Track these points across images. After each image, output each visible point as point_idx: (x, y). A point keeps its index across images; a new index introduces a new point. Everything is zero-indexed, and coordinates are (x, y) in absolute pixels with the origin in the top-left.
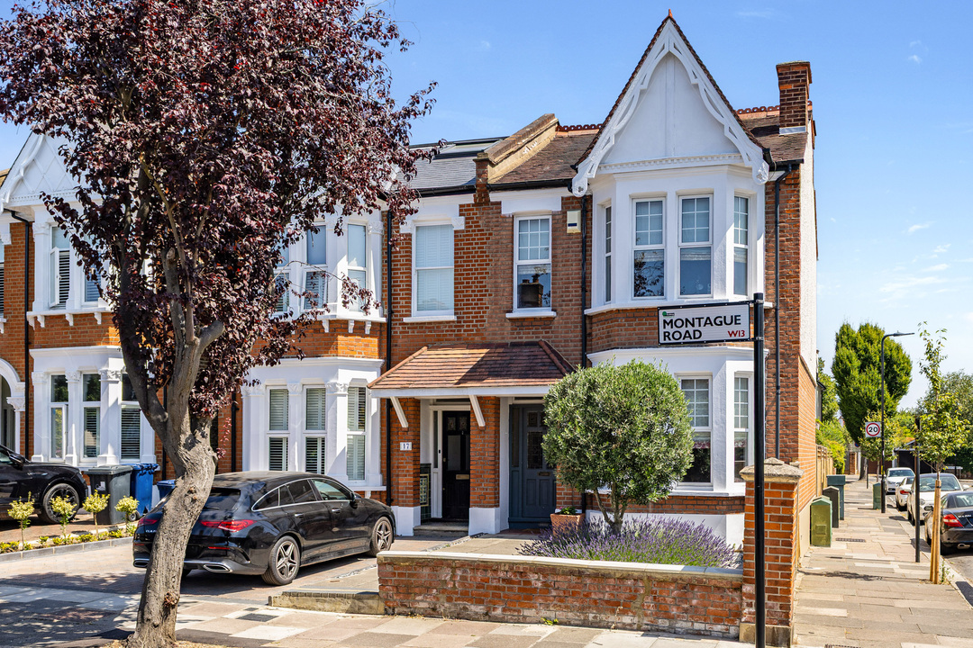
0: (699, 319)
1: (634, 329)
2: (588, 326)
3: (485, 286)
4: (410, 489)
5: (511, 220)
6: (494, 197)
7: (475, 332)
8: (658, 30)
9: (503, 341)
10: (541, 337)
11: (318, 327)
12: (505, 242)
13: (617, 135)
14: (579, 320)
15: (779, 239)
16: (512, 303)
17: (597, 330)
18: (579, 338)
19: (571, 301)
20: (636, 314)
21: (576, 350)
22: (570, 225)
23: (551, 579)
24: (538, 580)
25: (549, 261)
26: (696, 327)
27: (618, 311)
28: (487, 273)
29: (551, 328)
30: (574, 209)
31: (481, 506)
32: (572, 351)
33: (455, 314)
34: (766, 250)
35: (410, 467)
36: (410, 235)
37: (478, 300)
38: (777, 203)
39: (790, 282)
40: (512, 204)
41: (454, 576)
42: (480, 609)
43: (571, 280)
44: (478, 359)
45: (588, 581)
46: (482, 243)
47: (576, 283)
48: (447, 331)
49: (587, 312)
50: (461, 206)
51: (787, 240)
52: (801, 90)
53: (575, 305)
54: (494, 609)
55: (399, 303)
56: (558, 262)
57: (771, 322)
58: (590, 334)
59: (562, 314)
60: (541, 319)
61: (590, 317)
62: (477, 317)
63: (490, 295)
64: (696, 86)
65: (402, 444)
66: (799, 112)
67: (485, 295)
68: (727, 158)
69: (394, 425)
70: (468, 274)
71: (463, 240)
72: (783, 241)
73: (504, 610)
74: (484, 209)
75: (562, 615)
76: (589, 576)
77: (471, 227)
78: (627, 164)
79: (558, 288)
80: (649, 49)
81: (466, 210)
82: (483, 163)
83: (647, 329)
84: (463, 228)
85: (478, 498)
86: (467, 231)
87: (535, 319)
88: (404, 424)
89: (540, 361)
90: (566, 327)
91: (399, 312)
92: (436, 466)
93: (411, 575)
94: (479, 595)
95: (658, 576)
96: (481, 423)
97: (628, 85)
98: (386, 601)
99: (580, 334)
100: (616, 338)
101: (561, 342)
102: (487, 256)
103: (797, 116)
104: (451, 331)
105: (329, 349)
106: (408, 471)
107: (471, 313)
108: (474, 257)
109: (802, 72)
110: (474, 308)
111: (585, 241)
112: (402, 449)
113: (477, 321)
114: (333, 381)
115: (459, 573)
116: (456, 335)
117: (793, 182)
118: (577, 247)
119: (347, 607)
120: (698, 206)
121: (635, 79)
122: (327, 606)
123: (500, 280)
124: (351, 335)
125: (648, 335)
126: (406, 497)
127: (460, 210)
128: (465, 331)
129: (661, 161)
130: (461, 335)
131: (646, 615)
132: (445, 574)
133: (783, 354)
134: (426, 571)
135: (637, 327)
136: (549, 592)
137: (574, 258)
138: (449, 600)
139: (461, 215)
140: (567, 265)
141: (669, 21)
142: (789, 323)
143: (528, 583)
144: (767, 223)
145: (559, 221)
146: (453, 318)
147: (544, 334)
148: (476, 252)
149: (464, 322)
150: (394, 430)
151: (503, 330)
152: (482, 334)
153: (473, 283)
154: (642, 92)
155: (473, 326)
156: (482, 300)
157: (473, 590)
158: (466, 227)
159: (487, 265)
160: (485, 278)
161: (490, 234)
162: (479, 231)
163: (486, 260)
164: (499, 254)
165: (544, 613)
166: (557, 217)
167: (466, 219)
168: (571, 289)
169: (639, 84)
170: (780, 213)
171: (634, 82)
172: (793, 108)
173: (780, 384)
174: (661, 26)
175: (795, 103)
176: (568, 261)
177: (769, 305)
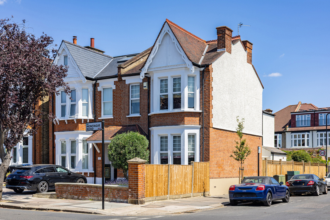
1: (159, 120)
2: (150, 119)
3: (121, 107)
4: (101, 172)
5: (128, 86)
6: (123, 78)
7: (118, 122)
8: (163, 25)
9: (126, 125)
10: (137, 123)
11: (73, 121)
12: (127, 93)
13: (153, 59)
14: (147, 117)
15: (204, 90)
16: (129, 112)
17: (152, 120)
18: (147, 123)
19: (145, 111)
20: (160, 116)
22: (144, 87)
23: (91, 189)
24: (88, 189)
25: (139, 98)
26: (93, 127)
27: (155, 114)
28: (122, 103)
29: (139, 120)
30: (146, 82)
31: (120, 177)
32: (146, 127)
33: (113, 116)
34: (200, 93)
35: (101, 165)
36: (101, 91)
37: (119, 111)
38: (203, 78)
39: (207, 104)
40: (129, 80)
41: (71, 189)
42: (76, 197)
43: (145, 105)
45: (99, 189)
46: (120, 93)
47: (147, 105)
48: (111, 122)
49: (149, 115)
50: (114, 82)
51: (207, 90)
52: (224, 36)
53: (146, 113)
54: (80, 197)
55: (97, 113)
56: (141, 99)
57: (202, 117)
58: (150, 122)
59: (143, 116)
60: (137, 117)
62: (119, 117)
63: (123, 110)
65: (98, 158)
66: (223, 43)
67: (121, 110)
68: (184, 65)
69: (96, 152)
70: (116, 103)
71: (115, 92)
72: (205, 90)
73: (82, 197)
74: (121, 82)
75: (94, 198)
76: (98, 188)
77: (117, 88)
78: (156, 68)
79: (142, 107)
80: (161, 32)
81: (116, 83)
82: (119, 68)
83: (163, 120)
84: (115, 89)
85: (119, 175)
86: (116, 90)
87: (135, 117)
88: (99, 151)
90: (144, 120)
91: (98, 116)
93: (62, 189)
94: (76, 193)
95: (113, 188)
97: (155, 43)
98: (57, 195)
99: (147, 122)
100: (154, 123)
101: (142, 124)
102: (122, 97)
103: (223, 45)
105: (76, 128)
106: (100, 166)
107: (117, 116)
108: (118, 98)
109: (224, 30)
110: (118, 114)
111: (149, 92)
112: (98, 159)
113: (119, 118)
114: (77, 138)
115: (72, 188)
116: (113, 123)
117: (208, 71)
118: (147, 94)
119: (49, 197)
122: (45, 197)
123: (125, 105)
124: (83, 124)
125: (163, 122)
126: (100, 174)
127: (114, 83)
128: (116, 121)
129: (165, 67)
130: (115, 123)
131: (111, 198)
132: (69, 188)
133: (205, 127)
134: (65, 188)
136: (91, 192)
137: (146, 97)
138: (70, 195)
139: (114, 84)
140: (144, 100)
141: (166, 23)
142: (207, 117)
143: (86, 190)
144: (200, 84)
145: (141, 85)
146: (112, 117)
147: (138, 122)
148: (119, 96)
149: (116, 119)
150: (96, 153)
151: (126, 121)
152: (121, 123)
153: (118, 106)
154: (160, 45)
155: (118, 120)
156: (120, 111)
157: (75, 192)
158: (116, 88)
159: (122, 100)
160: (121, 104)
161: (123, 90)
162: (119, 89)
163: (121, 99)
164: (125, 97)
165: (90, 198)
167: (116, 86)
168: (145, 107)
169: (158, 43)
170: (204, 81)
171: (157, 42)
172: (221, 42)
173: (204, 137)
174: (164, 24)
175: (222, 41)
176: (144, 98)
177: (201, 111)
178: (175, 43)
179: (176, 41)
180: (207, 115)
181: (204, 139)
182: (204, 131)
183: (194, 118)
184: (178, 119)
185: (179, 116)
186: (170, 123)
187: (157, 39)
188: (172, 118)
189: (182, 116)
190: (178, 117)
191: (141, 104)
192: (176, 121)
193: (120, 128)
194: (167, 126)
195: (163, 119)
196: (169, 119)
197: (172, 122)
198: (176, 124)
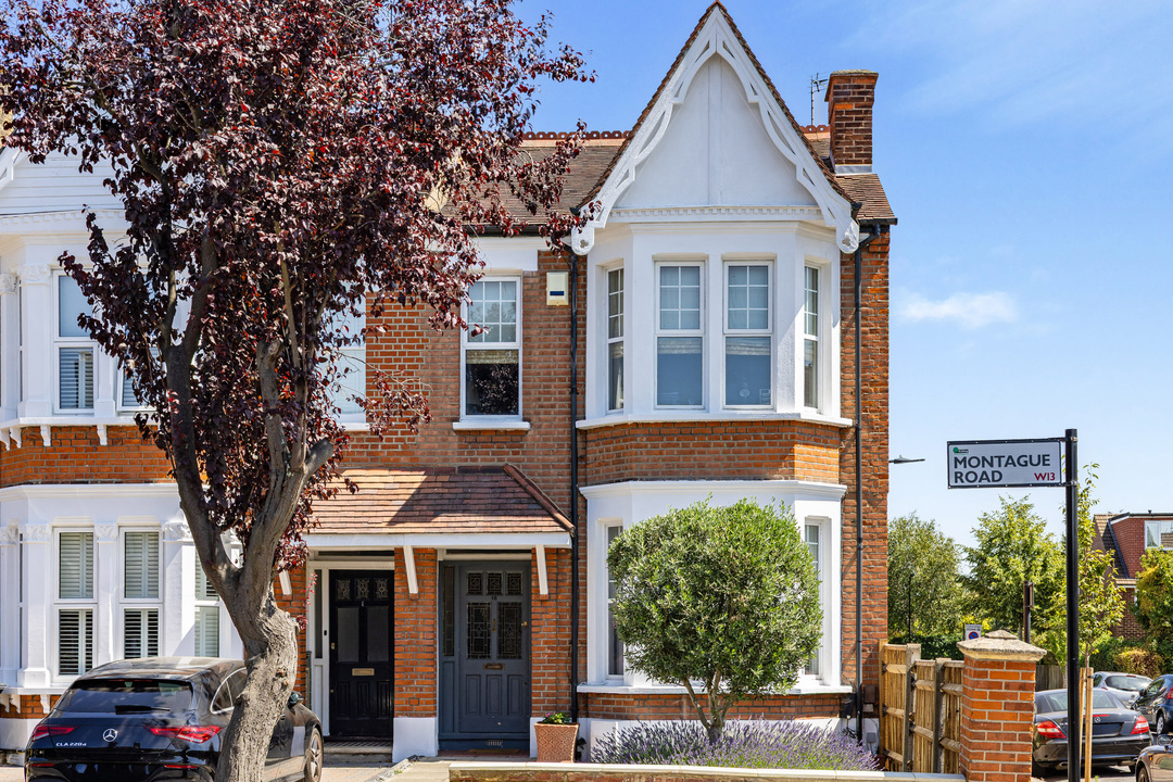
0: (999, 457)
1: (661, 453)
2: (580, 445)
3: (418, 380)
7: (400, 449)
8: (701, 20)
9: (447, 465)
10: (507, 459)
13: (638, 168)
14: (566, 436)
15: (862, 329)
16: (458, 408)
17: (594, 452)
18: (566, 463)
19: (553, 406)
20: (664, 431)
21: (561, 481)
22: (553, 293)
25: (518, 345)
26: (996, 468)
27: (636, 425)
28: (421, 360)
29: (522, 446)
30: (557, 269)
31: (411, 715)
32: (556, 481)
33: (368, 421)
34: (842, 345)
38: (857, 278)
39: (876, 391)
43: (553, 376)
44: (412, 491)
47: (561, 380)
48: (355, 447)
49: (579, 424)
51: (872, 331)
52: (866, 112)
53: (560, 413)
56: (533, 347)
57: (849, 446)
58: (584, 458)
59: (540, 427)
60: (506, 432)
61: (584, 432)
64: (756, 106)
66: (863, 143)
68: (798, 211)
70: (388, 361)
72: (866, 333)
78: (652, 211)
79: (534, 387)
80: (687, 47)
83: (680, 453)
85: (408, 703)
87: (496, 432)
88: (287, 589)
89: (512, 495)
90: (545, 446)
92: (319, 655)
96: (413, 589)
97: (656, 96)
99: (566, 457)
100: (634, 464)
101: (537, 467)
102: (418, 334)
103: (860, 149)
104: (362, 446)
108: (398, 334)
109: (868, 87)
111: (575, 320)
113: (403, 433)
114: (174, 521)
116: (369, 454)
117: (880, 249)
118: (563, 327)
120: (752, 275)
121: (667, 88)
123: (440, 372)
125: (681, 462)
128: (384, 447)
129: (702, 209)
130: (377, 453)
133: (865, 492)
135: (665, 450)
137: (557, 343)
140: (547, 353)
141: (717, 8)
142: (875, 449)
144: (842, 305)
145: (534, 287)
146: (365, 427)
147: (511, 456)
148: (403, 327)
151: (444, 447)
152: (413, 453)
154: (675, 107)
159: (422, 347)
160: (416, 367)
163: (417, 341)
164: (439, 333)
166: (531, 280)
168: (552, 389)
169: (672, 95)
170: (863, 292)
171: (664, 93)
172: (854, 137)
173: (862, 535)
174: (706, 15)
175: (856, 131)
176: (548, 347)
177: (849, 422)
178: (764, 109)
179: (765, 99)
180: (875, 440)
181: (862, 544)
182: (862, 511)
183: (824, 451)
184: (760, 452)
185: (766, 438)
186: (717, 466)
187: (667, 79)
188: (730, 445)
189: (780, 437)
190: (763, 444)
191: (533, 370)
192: (750, 458)
193: (418, 478)
194: (704, 482)
195: (684, 445)
196: (712, 449)
197: (729, 466)
198: (749, 472)
